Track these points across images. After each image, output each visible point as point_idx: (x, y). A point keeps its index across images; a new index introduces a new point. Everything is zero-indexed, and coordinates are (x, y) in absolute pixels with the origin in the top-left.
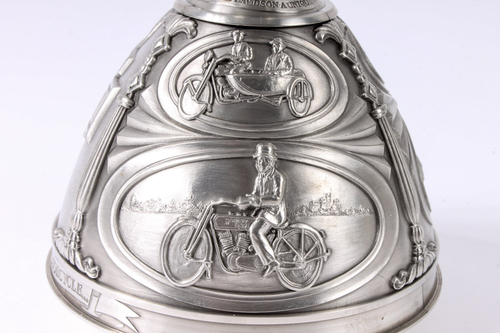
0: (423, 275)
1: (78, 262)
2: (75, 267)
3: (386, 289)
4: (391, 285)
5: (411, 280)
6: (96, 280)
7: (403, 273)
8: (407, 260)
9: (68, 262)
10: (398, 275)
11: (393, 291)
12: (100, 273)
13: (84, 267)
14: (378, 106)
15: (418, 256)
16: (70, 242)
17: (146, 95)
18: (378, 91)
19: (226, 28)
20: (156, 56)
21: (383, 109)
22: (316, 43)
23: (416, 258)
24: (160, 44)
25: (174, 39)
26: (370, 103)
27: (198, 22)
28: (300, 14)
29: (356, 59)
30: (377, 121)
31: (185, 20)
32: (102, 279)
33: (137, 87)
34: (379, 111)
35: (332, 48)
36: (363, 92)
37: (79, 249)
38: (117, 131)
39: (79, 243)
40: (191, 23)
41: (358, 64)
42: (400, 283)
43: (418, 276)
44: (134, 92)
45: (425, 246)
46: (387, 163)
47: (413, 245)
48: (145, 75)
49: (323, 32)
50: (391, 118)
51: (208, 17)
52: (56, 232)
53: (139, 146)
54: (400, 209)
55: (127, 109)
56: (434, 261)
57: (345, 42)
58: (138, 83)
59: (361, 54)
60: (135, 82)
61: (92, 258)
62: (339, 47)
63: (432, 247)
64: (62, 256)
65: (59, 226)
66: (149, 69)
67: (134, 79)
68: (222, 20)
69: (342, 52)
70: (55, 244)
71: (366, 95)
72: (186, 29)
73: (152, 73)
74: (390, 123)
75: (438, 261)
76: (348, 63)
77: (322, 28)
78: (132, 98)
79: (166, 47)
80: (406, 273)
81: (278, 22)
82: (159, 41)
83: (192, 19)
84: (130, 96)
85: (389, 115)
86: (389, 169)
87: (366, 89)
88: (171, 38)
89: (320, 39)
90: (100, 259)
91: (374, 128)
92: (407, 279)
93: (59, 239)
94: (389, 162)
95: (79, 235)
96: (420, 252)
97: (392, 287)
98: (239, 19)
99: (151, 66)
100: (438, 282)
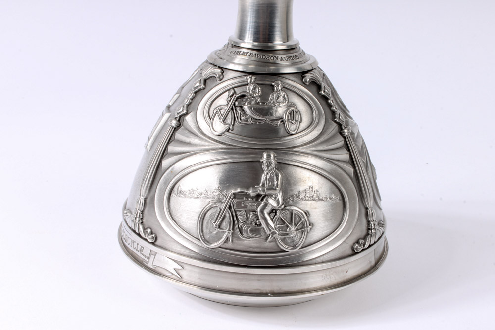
0: (375, 243)
1: (141, 232)
2: (139, 235)
3: (350, 252)
4: (353, 249)
5: (367, 246)
6: (153, 243)
7: (361, 241)
8: (364, 233)
9: (134, 232)
10: (358, 242)
11: (354, 253)
12: (156, 239)
13: (145, 235)
14: (345, 128)
15: (371, 230)
16: (136, 218)
17: (188, 118)
18: (345, 118)
19: (243, 74)
20: (195, 93)
21: (348, 130)
22: (304, 85)
23: (370, 231)
24: (198, 84)
25: (207, 81)
26: (340, 125)
27: (224, 70)
28: (293, 65)
29: (331, 96)
30: (344, 138)
31: (215, 68)
32: (157, 243)
33: (183, 113)
34: (346, 131)
35: (314, 88)
36: (335, 118)
37: (142, 223)
38: (168, 143)
39: (142, 219)
40: (219, 71)
41: (332, 99)
42: (359, 247)
43: (371, 243)
44: (180, 117)
45: (376, 224)
46: (351, 167)
47: (369, 222)
48: (188, 105)
49: (308, 77)
50: (354, 136)
51: (231, 66)
52: (125, 212)
53: (183, 153)
54: (360, 198)
55: (175, 128)
56: (383, 234)
57: (323, 84)
58: (183, 111)
59: (334, 92)
60: (181, 110)
61: (151, 229)
62: (319, 87)
63: (381, 224)
64: (130, 228)
65: (127, 208)
66: (190, 101)
67: (180, 108)
68: (240, 68)
69: (321, 91)
70: (125, 220)
71: (337, 120)
72: (216, 74)
73: (193, 104)
74: (354, 139)
75: (386, 234)
76: (325, 98)
77: (307, 75)
78: (179, 121)
79: (202, 86)
80: (364, 241)
81: (278, 70)
82: (197, 82)
83: (220, 68)
84: (178, 119)
85: (352, 134)
86: (352, 170)
87: (337, 116)
88: (205, 81)
89: (306, 82)
90: (156, 229)
91: (343, 142)
92: (364, 245)
93: (127, 217)
94: (352, 166)
95: (142, 213)
96: (373, 227)
97: (354, 250)
98: (252, 68)
99: (192, 99)
100: (385, 249)
